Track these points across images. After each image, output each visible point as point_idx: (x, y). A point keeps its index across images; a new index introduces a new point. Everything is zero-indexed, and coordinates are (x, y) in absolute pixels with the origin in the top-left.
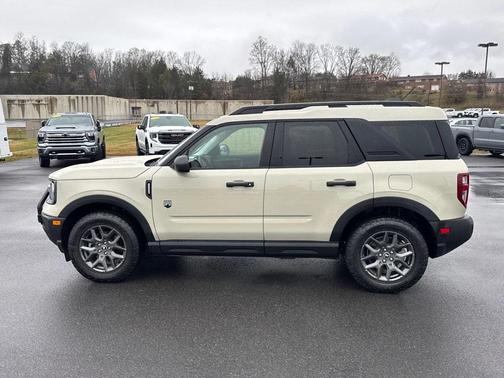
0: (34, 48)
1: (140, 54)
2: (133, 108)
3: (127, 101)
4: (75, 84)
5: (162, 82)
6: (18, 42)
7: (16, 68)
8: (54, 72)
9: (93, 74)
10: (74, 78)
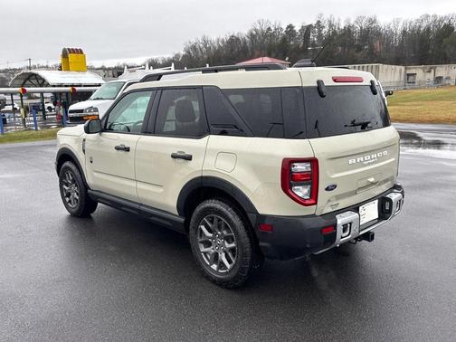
0: (331, 25)
1: (431, 20)
2: (408, 75)
3: (403, 68)
4: (359, 55)
5: (445, 47)
6: (319, 22)
7: (313, 45)
8: (343, 45)
9: (377, 44)
10: (359, 49)
